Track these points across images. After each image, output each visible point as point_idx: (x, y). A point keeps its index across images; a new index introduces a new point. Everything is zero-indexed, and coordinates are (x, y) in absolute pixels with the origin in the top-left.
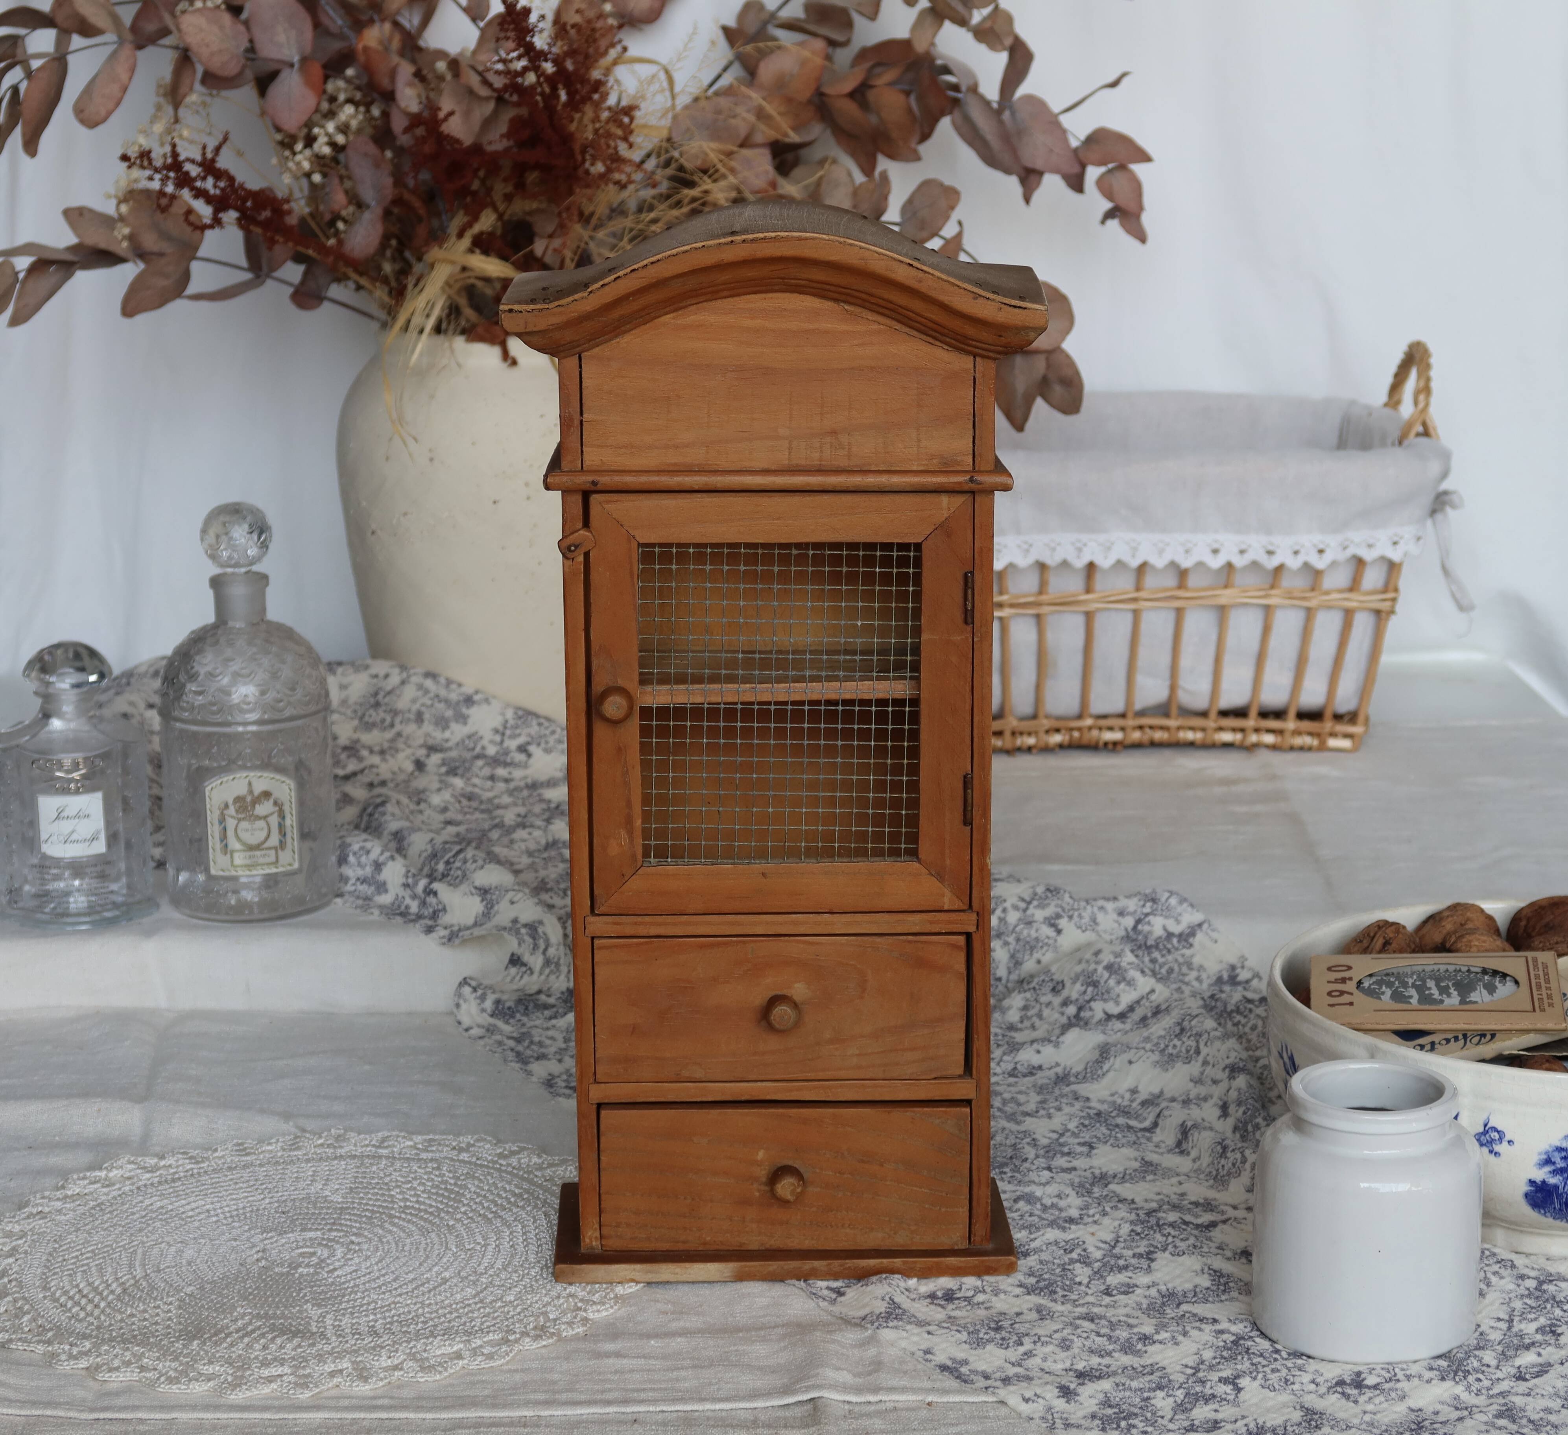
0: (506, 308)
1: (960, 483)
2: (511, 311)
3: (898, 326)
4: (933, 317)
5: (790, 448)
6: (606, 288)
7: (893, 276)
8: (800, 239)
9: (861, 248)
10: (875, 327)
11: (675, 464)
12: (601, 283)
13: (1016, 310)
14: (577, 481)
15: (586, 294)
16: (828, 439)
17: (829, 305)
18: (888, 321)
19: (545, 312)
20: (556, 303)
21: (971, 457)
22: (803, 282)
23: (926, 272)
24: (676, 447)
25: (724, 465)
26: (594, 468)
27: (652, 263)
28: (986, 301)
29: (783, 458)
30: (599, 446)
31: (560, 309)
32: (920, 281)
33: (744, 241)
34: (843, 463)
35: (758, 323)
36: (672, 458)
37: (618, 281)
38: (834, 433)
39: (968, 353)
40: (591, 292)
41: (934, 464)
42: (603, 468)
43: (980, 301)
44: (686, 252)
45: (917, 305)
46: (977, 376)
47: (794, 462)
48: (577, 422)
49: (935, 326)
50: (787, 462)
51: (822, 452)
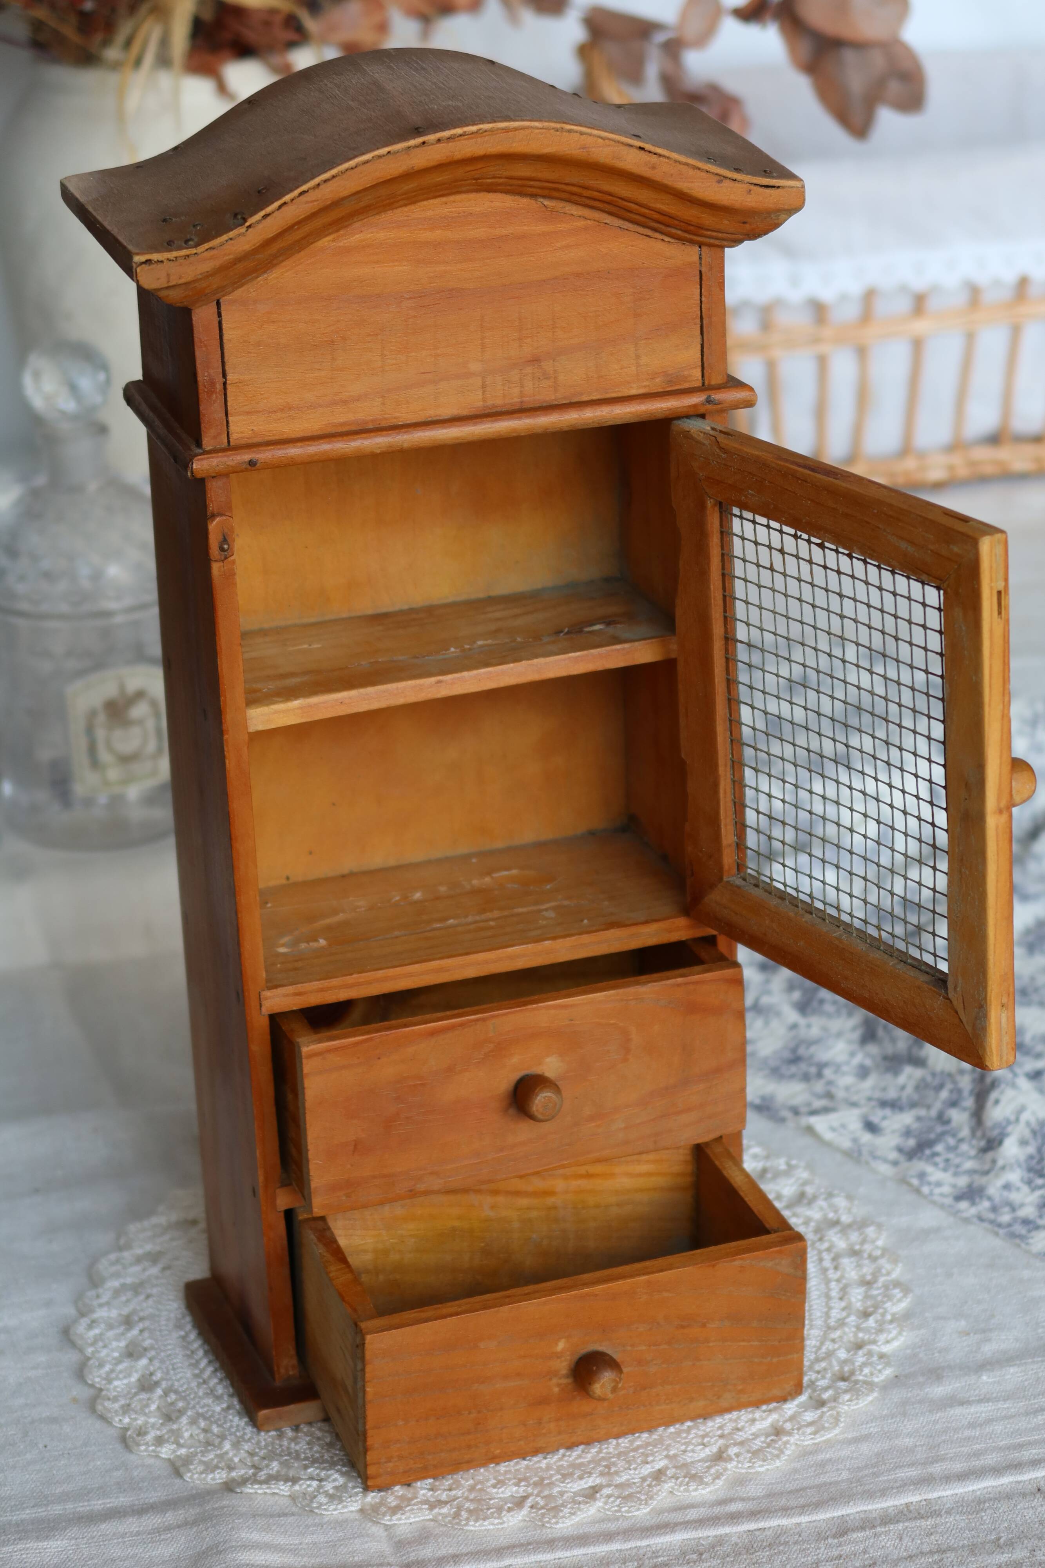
0: (143, 258)
1: (695, 406)
2: (148, 262)
3: (609, 219)
4: (664, 208)
5: (484, 386)
6: (269, 219)
7: (620, 164)
8: (506, 130)
9: (582, 134)
10: (581, 223)
11: (342, 424)
12: (262, 213)
13: (768, 191)
14: (229, 463)
15: (242, 230)
16: (529, 370)
17: (525, 201)
18: (597, 215)
19: (192, 259)
20: (206, 246)
21: (699, 370)
22: (501, 181)
23: (660, 155)
24: (345, 402)
25: (406, 416)
26: (243, 442)
27: (325, 181)
28: (732, 184)
29: (475, 401)
30: (248, 413)
31: (212, 252)
32: (653, 168)
33: (439, 140)
34: (549, 396)
35: (437, 235)
36: (342, 417)
37: (284, 209)
38: (535, 360)
39: (692, 242)
40: (249, 227)
41: (658, 385)
42: (255, 440)
43: (726, 183)
44: (367, 162)
45: (644, 195)
46: (704, 270)
47: (490, 403)
48: (219, 387)
49: (661, 218)
50: (480, 404)
51: (522, 386)
